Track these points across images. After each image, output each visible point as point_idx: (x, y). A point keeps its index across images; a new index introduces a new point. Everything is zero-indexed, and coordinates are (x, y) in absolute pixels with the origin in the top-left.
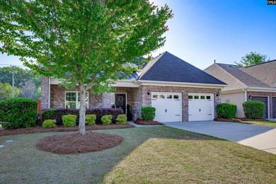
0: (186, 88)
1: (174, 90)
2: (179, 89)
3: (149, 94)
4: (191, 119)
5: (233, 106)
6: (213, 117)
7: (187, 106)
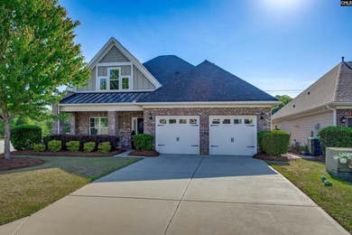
0: (205, 109)
1: (186, 112)
2: (195, 111)
3: (151, 118)
4: (213, 151)
5: (286, 135)
6: (255, 151)
7: (208, 134)
